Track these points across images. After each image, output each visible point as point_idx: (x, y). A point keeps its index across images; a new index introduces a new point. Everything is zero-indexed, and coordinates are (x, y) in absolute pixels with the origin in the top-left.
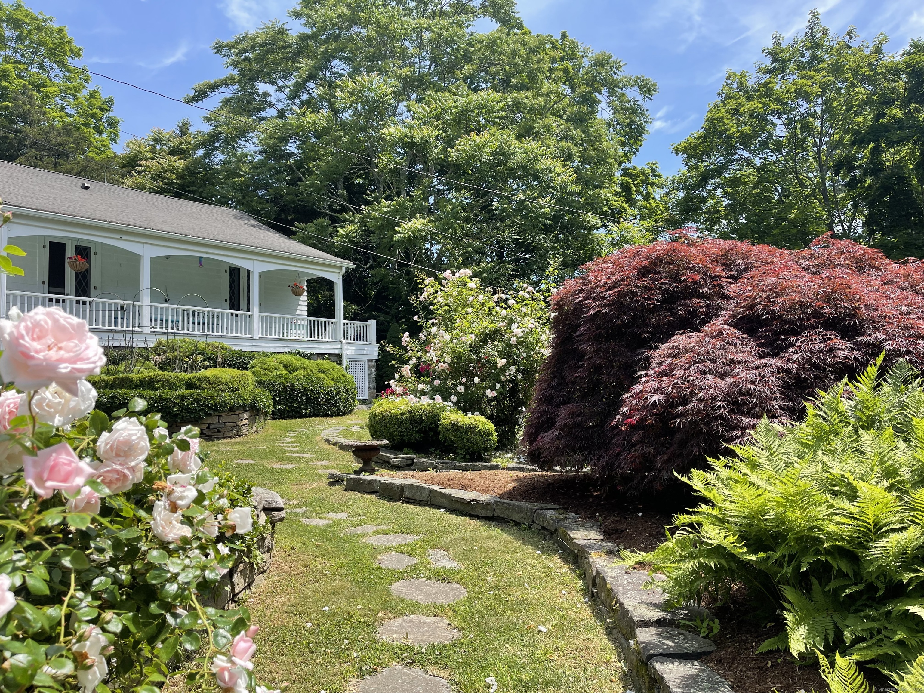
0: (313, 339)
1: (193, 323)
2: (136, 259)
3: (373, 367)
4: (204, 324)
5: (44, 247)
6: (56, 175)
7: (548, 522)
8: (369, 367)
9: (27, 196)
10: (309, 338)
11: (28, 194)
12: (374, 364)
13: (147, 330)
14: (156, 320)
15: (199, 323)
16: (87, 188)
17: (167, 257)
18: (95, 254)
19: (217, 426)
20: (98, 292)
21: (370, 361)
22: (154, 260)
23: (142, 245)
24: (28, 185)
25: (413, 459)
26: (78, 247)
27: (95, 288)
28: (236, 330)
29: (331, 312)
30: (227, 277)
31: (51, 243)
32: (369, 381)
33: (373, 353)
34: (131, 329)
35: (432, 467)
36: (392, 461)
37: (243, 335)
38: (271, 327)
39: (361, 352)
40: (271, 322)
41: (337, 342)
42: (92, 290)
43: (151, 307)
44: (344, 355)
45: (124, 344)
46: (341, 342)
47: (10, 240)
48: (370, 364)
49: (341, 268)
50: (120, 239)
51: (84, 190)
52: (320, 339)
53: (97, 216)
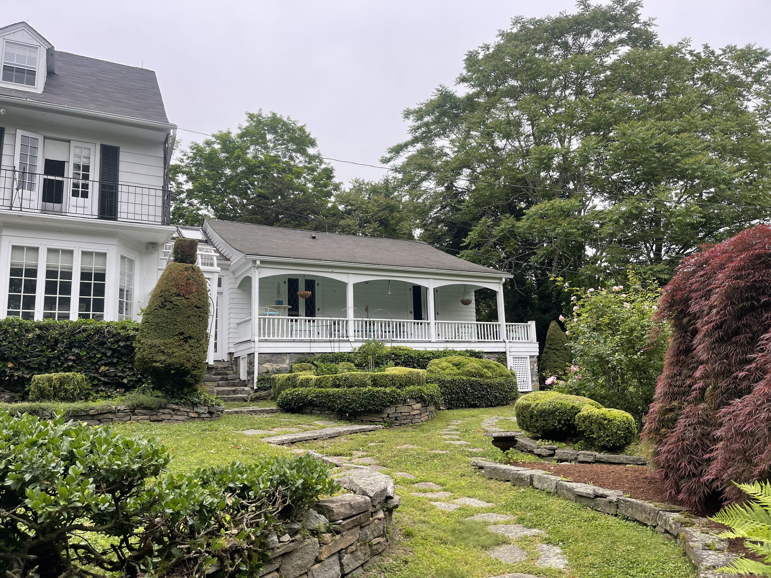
0: (480, 340)
1: (385, 332)
2: (344, 285)
3: (535, 362)
4: (393, 332)
5: (285, 282)
6: (294, 231)
7: (670, 526)
8: (531, 362)
9: (273, 248)
10: (477, 340)
11: (275, 247)
12: (535, 359)
13: (352, 339)
14: (358, 331)
15: (389, 332)
16: (314, 238)
17: (367, 282)
18: (318, 284)
19: (396, 415)
20: (321, 311)
21: (531, 357)
22: (355, 285)
23: (347, 275)
24: (275, 240)
25: (554, 450)
26: (306, 281)
27: (318, 310)
28: (418, 335)
29: (494, 316)
30: (411, 294)
31: (289, 280)
32: (532, 375)
33: (534, 350)
34: (341, 338)
35: (573, 458)
36: (535, 451)
37: (424, 339)
38: (445, 332)
39: (523, 350)
40: (445, 328)
41: (501, 342)
42: (317, 312)
43: (355, 321)
44: (508, 353)
45: (336, 351)
46: (504, 342)
47: (261, 280)
48: (532, 359)
49: (501, 279)
50: (332, 272)
51: (312, 240)
52: (486, 340)
53: (317, 257)
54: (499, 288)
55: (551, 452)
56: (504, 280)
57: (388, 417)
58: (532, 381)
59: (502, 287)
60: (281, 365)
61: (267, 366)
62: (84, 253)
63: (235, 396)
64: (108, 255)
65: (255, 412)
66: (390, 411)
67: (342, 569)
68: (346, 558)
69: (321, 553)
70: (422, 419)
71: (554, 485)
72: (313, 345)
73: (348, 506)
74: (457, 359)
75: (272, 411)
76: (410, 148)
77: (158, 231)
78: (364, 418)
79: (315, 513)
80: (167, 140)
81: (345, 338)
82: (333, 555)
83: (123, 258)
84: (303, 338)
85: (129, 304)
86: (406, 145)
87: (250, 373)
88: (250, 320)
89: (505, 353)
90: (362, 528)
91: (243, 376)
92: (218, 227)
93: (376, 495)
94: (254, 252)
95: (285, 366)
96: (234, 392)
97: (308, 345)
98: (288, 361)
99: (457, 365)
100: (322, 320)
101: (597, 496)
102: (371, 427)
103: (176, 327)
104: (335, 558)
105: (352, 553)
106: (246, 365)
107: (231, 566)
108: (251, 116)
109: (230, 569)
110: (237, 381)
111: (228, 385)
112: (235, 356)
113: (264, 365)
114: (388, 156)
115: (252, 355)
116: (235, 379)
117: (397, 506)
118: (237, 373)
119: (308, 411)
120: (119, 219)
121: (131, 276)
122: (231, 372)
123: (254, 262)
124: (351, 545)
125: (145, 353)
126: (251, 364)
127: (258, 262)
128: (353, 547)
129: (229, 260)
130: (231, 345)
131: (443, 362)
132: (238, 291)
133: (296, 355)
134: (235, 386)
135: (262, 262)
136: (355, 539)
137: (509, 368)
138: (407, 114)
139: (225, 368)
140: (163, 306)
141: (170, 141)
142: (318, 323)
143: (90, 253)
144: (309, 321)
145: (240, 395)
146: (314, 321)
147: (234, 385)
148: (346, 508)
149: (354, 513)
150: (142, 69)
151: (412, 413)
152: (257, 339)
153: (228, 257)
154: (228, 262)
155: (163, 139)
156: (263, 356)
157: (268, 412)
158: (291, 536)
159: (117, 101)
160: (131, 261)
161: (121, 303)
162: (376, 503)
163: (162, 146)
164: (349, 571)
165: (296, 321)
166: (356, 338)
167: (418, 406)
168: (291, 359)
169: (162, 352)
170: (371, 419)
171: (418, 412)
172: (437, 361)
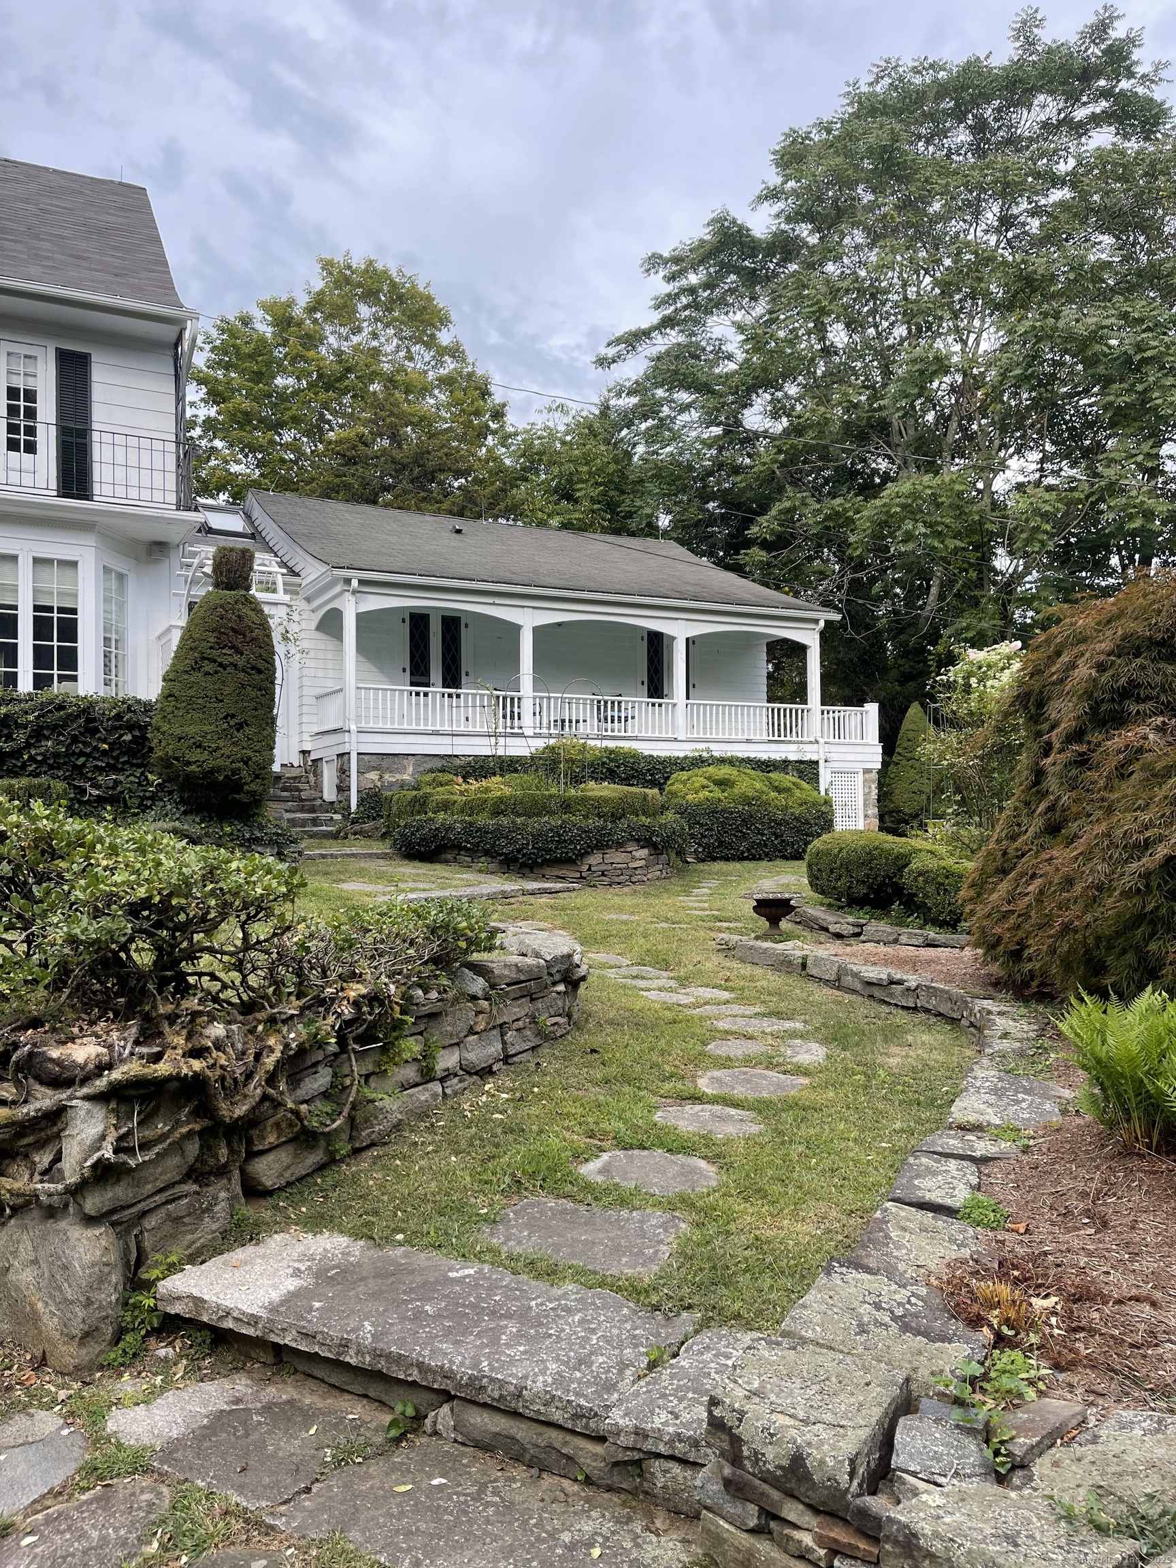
0: (772, 738)
2: (516, 629)
3: (873, 781)
5: (404, 621)
6: (421, 518)
8: (865, 781)
10: (765, 737)
11: (383, 550)
12: (874, 776)
13: (528, 732)
14: (541, 717)
16: (459, 531)
17: (559, 624)
18: (466, 626)
19: (603, 867)
20: (471, 678)
21: (867, 771)
22: (537, 631)
23: (521, 610)
24: (385, 537)
25: (862, 926)
26: (444, 619)
27: (467, 674)
28: (653, 727)
29: (800, 694)
30: (643, 648)
31: (412, 616)
32: (865, 805)
33: (874, 756)
34: (508, 730)
35: (891, 938)
36: (832, 928)
37: (664, 735)
38: (705, 721)
39: (852, 757)
40: (705, 713)
41: (811, 742)
42: (464, 679)
43: (534, 698)
44: (821, 763)
45: (500, 752)
46: (817, 742)
47: (360, 617)
48: (867, 776)
49: (816, 621)
50: (494, 604)
51: (455, 535)
52: (782, 738)
53: (465, 573)
54: (811, 639)
55: (857, 930)
56: (822, 624)
57: (589, 869)
58: (866, 816)
59: (817, 636)
60: (398, 776)
61: (373, 775)
62: (37, 561)
63: (315, 829)
64: (79, 565)
65: (354, 855)
66: (595, 859)
67: (504, 1049)
68: (510, 1036)
69: (476, 1023)
70: (649, 876)
71: (835, 969)
72: (457, 740)
73: (513, 968)
74: (724, 771)
75: (384, 856)
76: (658, 338)
77: (171, 521)
78: (549, 871)
79: (470, 974)
80: (180, 338)
81: (516, 730)
82: (494, 1027)
83: (107, 570)
84: (438, 728)
85: (120, 658)
86: (646, 334)
87: (342, 788)
88: (341, 690)
89: (817, 762)
90: (532, 1000)
91: (329, 794)
92: (274, 509)
93: (555, 959)
94: (346, 563)
95: (405, 777)
96: (315, 822)
97: (448, 740)
98: (411, 769)
99: (722, 783)
100: (474, 695)
101: (892, 983)
102: (559, 886)
103: (220, 705)
104: (496, 1032)
105: (518, 1030)
106: (335, 774)
107: (370, 1014)
108: (327, 265)
109: (370, 1018)
110: (319, 802)
111: (302, 810)
112: (313, 756)
113: (367, 776)
114: (611, 352)
115: (346, 757)
116: (315, 799)
117: (583, 978)
118: (318, 787)
119: (449, 857)
120: (95, 498)
121: (121, 606)
122: (306, 786)
123: (348, 581)
124: (518, 1020)
125: (170, 749)
126: (343, 772)
127: (355, 583)
128: (520, 1024)
129: (298, 575)
130: (306, 737)
131: (698, 778)
132: (318, 635)
133: (426, 759)
134: (314, 812)
135: (361, 582)
136: (523, 1013)
137: (823, 793)
138: (654, 262)
139: (295, 778)
140: (196, 667)
141: (186, 344)
142: (466, 701)
143: (49, 562)
144: (450, 696)
145: (324, 828)
146: (458, 696)
147: (313, 810)
148: (511, 971)
149: (522, 978)
150: (120, 184)
151: (631, 865)
152: (353, 727)
153: (296, 569)
154: (296, 580)
155: (173, 340)
156: (366, 758)
157: (378, 856)
158: (439, 993)
159: (79, 258)
160: (121, 577)
161: (107, 656)
162: (554, 970)
163: (171, 353)
164: (513, 1052)
165: (426, 694)
166: (538, 731)
167: (644, 853)
168: (416, 765)
169: (199, 746)
170: (560, 873)
171: (643, 863)
172: (684, 775)
